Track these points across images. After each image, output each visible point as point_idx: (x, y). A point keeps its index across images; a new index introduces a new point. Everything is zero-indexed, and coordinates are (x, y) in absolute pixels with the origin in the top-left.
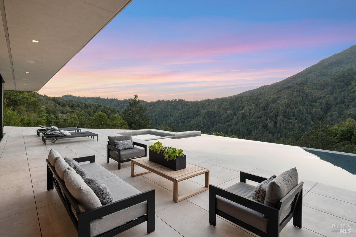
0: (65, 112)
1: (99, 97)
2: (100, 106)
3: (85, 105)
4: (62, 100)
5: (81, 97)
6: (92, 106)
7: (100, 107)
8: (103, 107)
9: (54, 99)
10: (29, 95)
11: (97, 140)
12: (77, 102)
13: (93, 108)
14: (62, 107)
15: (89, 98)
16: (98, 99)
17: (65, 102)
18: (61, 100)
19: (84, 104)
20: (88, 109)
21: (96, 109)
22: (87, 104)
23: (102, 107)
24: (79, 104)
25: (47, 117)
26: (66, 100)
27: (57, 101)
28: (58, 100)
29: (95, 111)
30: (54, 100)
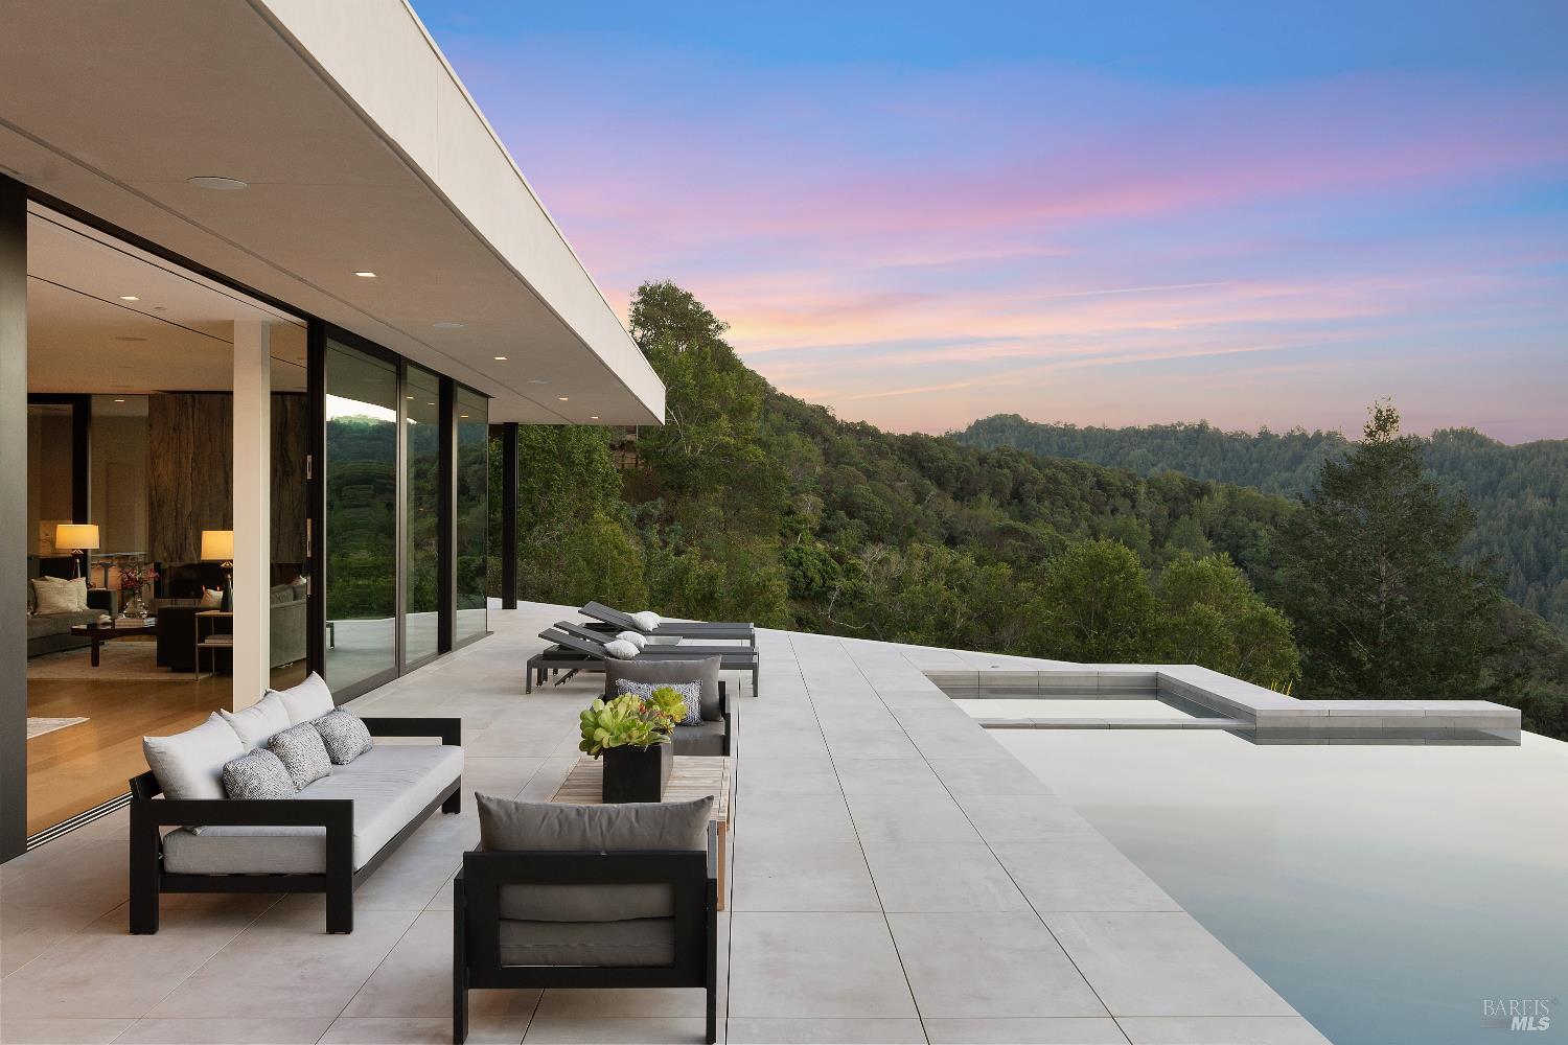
0: (966, 533)
1: (1203, 427)
2: (1202, 491)
3: (1100, 484)
4: (959, 450)
5: (1081, 426)
6: (1142, 489)
7: (1199, 496)
8: (1220, 499)
9: (913, 449)
10: (737, 435)
11: (755, 695)
12: (1049, 464)
13: (1148, 507)
14: (955, 498)
15: (1132, 436)
16: (1198, 437)
17: (977, 468)
18: (952, 456)
19: (1091, 480)
20: (1114, 511)
21: (1174, 516)
22: (1111, 473)
23: (1211, 499)
24: (1061, 475)
25: (824, 562)
26: (984, 449)
27: (932, 460)
28: (936, 452)
29: (1161, 526)
30: (911, 454)
